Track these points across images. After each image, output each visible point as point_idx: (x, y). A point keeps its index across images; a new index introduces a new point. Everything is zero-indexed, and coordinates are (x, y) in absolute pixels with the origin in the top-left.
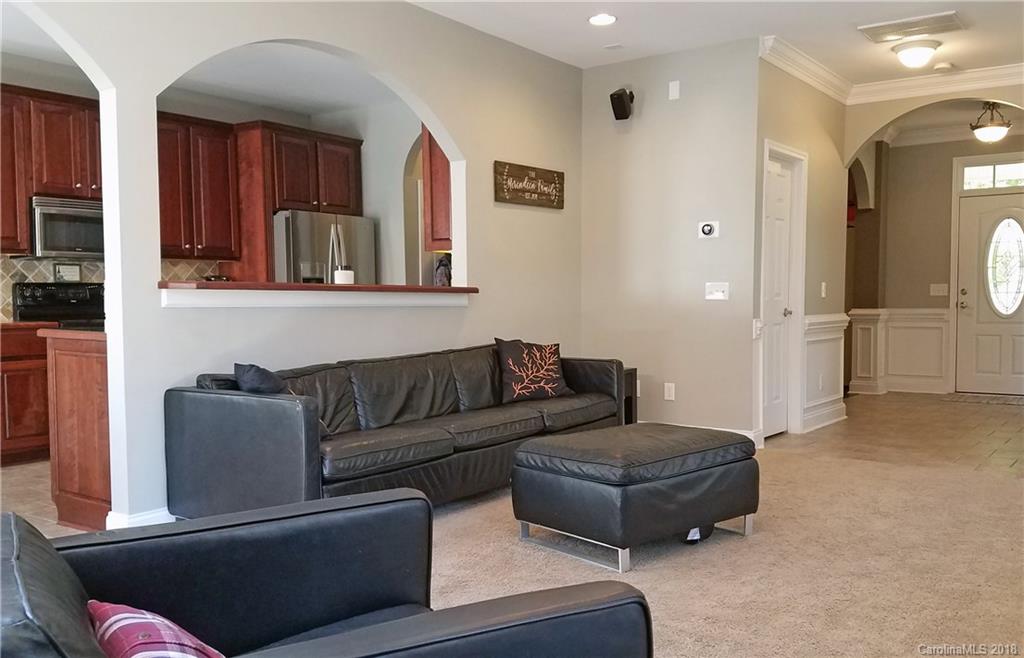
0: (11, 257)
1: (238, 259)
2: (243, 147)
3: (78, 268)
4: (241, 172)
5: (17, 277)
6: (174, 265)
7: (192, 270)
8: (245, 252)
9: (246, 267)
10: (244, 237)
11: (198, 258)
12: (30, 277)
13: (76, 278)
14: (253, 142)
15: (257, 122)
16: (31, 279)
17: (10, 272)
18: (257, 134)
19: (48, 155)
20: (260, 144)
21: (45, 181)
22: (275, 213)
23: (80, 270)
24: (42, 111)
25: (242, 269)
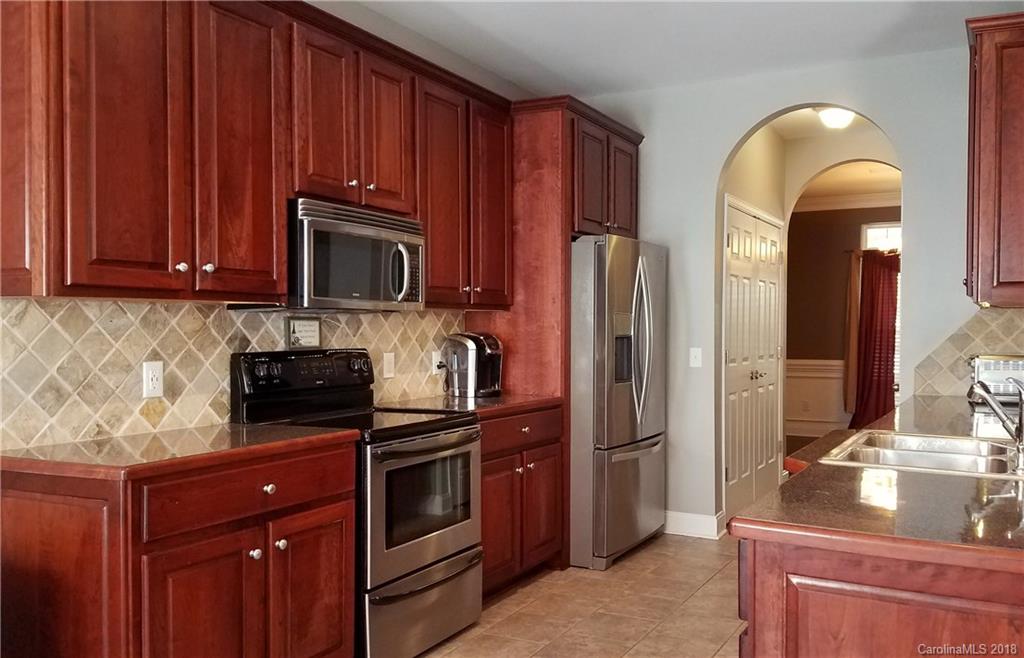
0: (230, 307)
1: (507, 307)
2: (524, 137)
3: (317, 323)
5: (237, 343)
7: (439, 324)
8: (520, 296)
10: (519, 274)
11: (475, 306)
12: (254, 342)
13: (314, 342)
14: (546, 130)
16: (255, 346)
17: (226, 333)
18: (555, 118)
19: (315, 124)
20: (560, 133)
21: (311, 171)
22: (574, 239)
24: (309, 44)
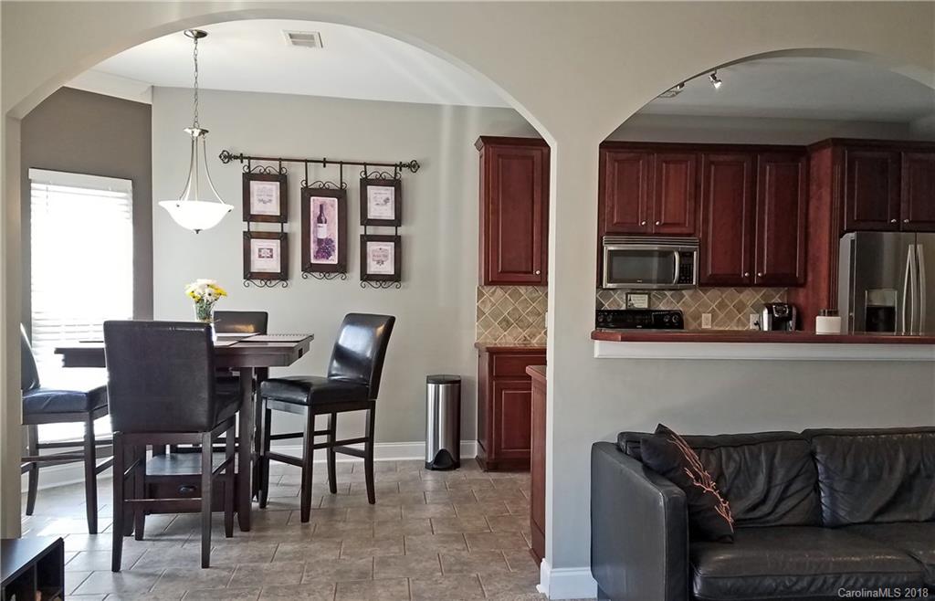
1: (803, 285)
2: (815, 169)
3: (646, 296)
4: (811, 194)
6: (740, 292)
7: (758, 297)
8: (810, 279)
9: (810, 293)
10: (810, 262)
11: (759, 285)
12: (606, 305)
13: (645, 306)
14: (823, 164)
15: (826, 140)
16: (607, 307)
18: (827, 153)
19: (619, 199)
20: (829, 164)
22: (841, 236)
23: (649, 298)
25: (807, 296)
